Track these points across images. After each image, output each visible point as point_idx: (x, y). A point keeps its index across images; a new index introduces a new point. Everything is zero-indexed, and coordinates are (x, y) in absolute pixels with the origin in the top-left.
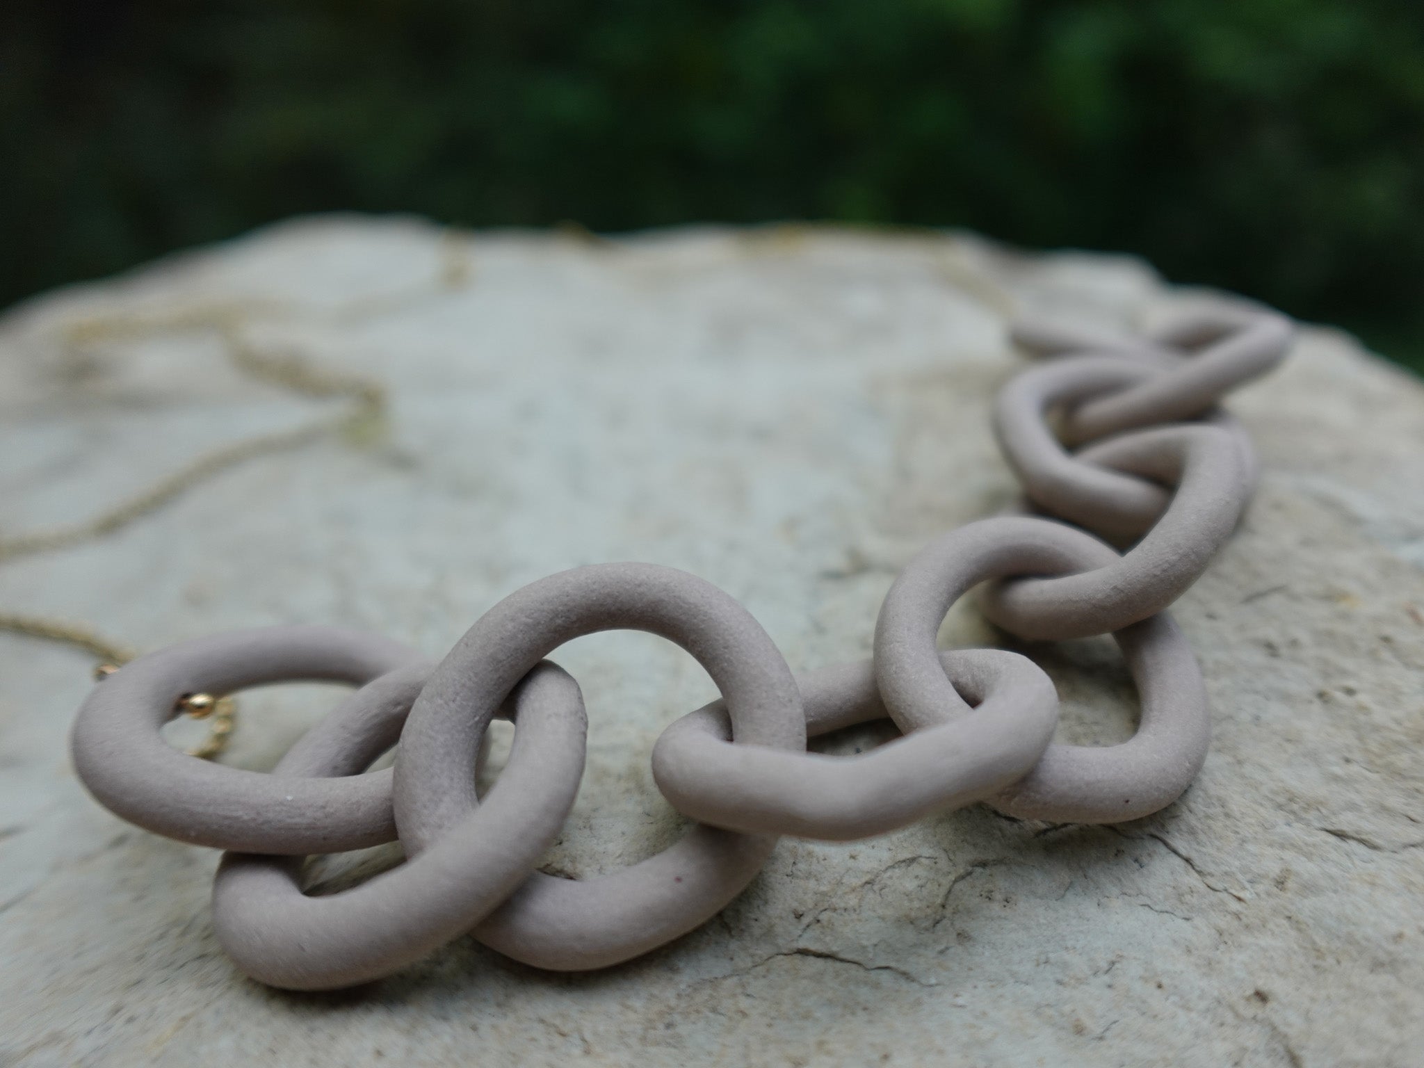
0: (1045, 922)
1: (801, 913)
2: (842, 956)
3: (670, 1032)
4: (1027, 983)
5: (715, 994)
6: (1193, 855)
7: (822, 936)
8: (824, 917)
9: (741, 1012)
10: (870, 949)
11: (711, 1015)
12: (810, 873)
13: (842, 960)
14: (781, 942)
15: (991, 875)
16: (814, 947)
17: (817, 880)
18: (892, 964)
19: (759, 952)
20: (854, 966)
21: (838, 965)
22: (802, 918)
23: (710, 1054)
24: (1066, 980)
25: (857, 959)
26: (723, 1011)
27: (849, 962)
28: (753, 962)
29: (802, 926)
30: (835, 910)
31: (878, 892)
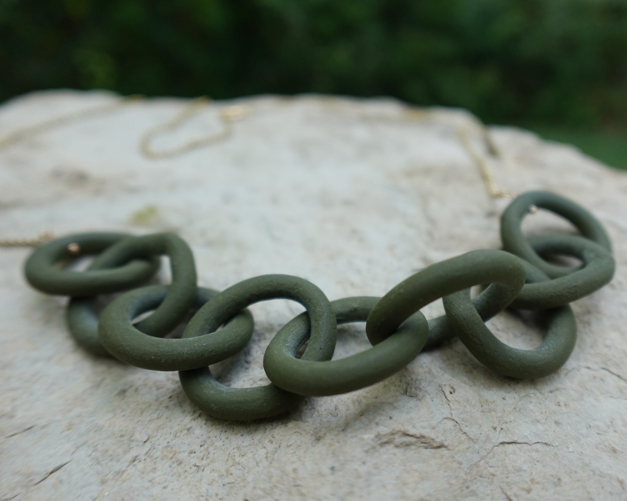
0: (583, 411)
1: (495, 427)
2: (519, 441)
3: (469, 490)
4: (587, 437)
5: (479, 469)
6: (621, 374)
7: (507, 435)
8: (504, 426)
9: (492, 474)
10: (529, 436)
11: (481, 479)
12: (490, 409)
13: (519, 443)
14: (493, 441)
15: (556, 396)
16: (506, 440)
17: (495, 412)
18: (539, 441)
19: (487, 447)
20: (525, 445)
21: (518, 445)
22: (496, 429)
23: (488, 495)
24: (601, 432)
25: (525, 441)
26: (485, 476)
27: (521, 443)
28: (487, 452)
29: (498, 433)
30: (507, 423)
31: (519, 412)
